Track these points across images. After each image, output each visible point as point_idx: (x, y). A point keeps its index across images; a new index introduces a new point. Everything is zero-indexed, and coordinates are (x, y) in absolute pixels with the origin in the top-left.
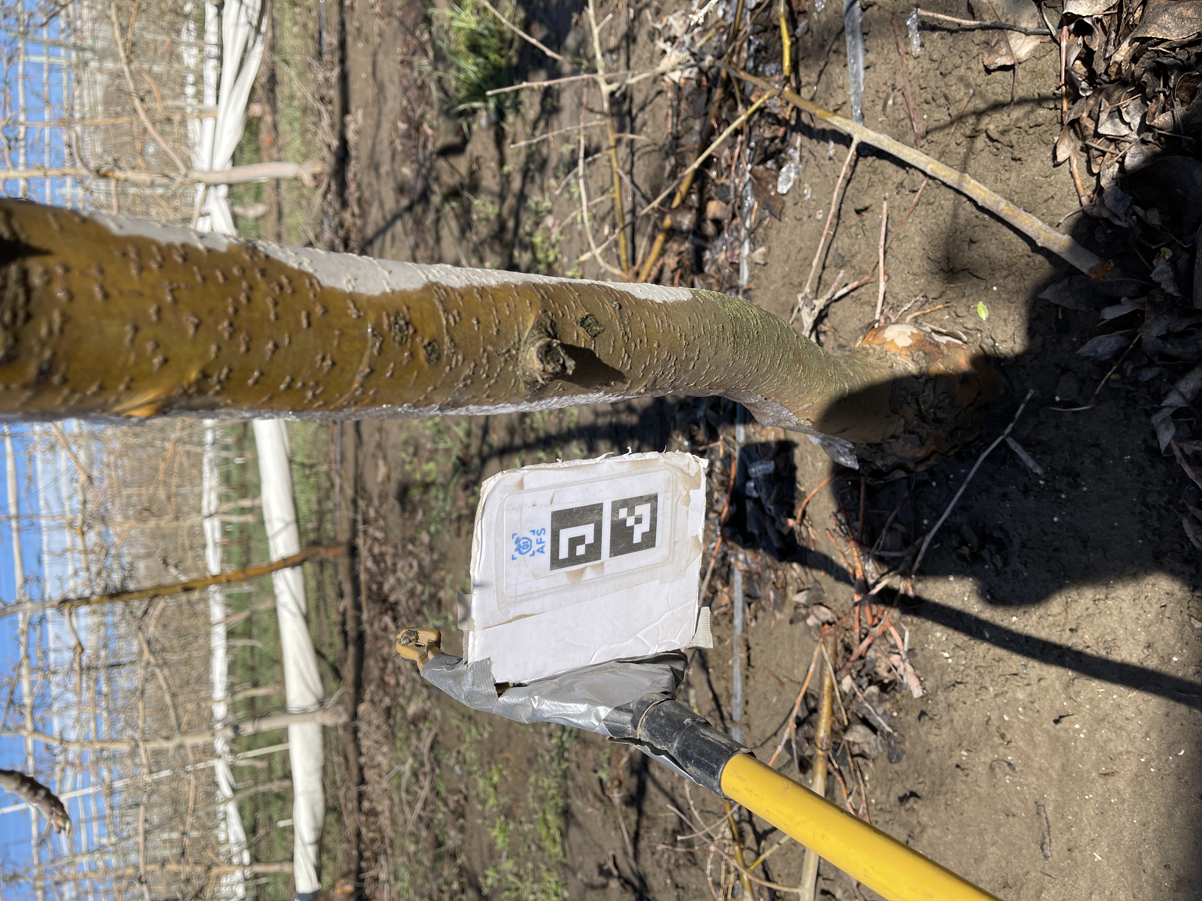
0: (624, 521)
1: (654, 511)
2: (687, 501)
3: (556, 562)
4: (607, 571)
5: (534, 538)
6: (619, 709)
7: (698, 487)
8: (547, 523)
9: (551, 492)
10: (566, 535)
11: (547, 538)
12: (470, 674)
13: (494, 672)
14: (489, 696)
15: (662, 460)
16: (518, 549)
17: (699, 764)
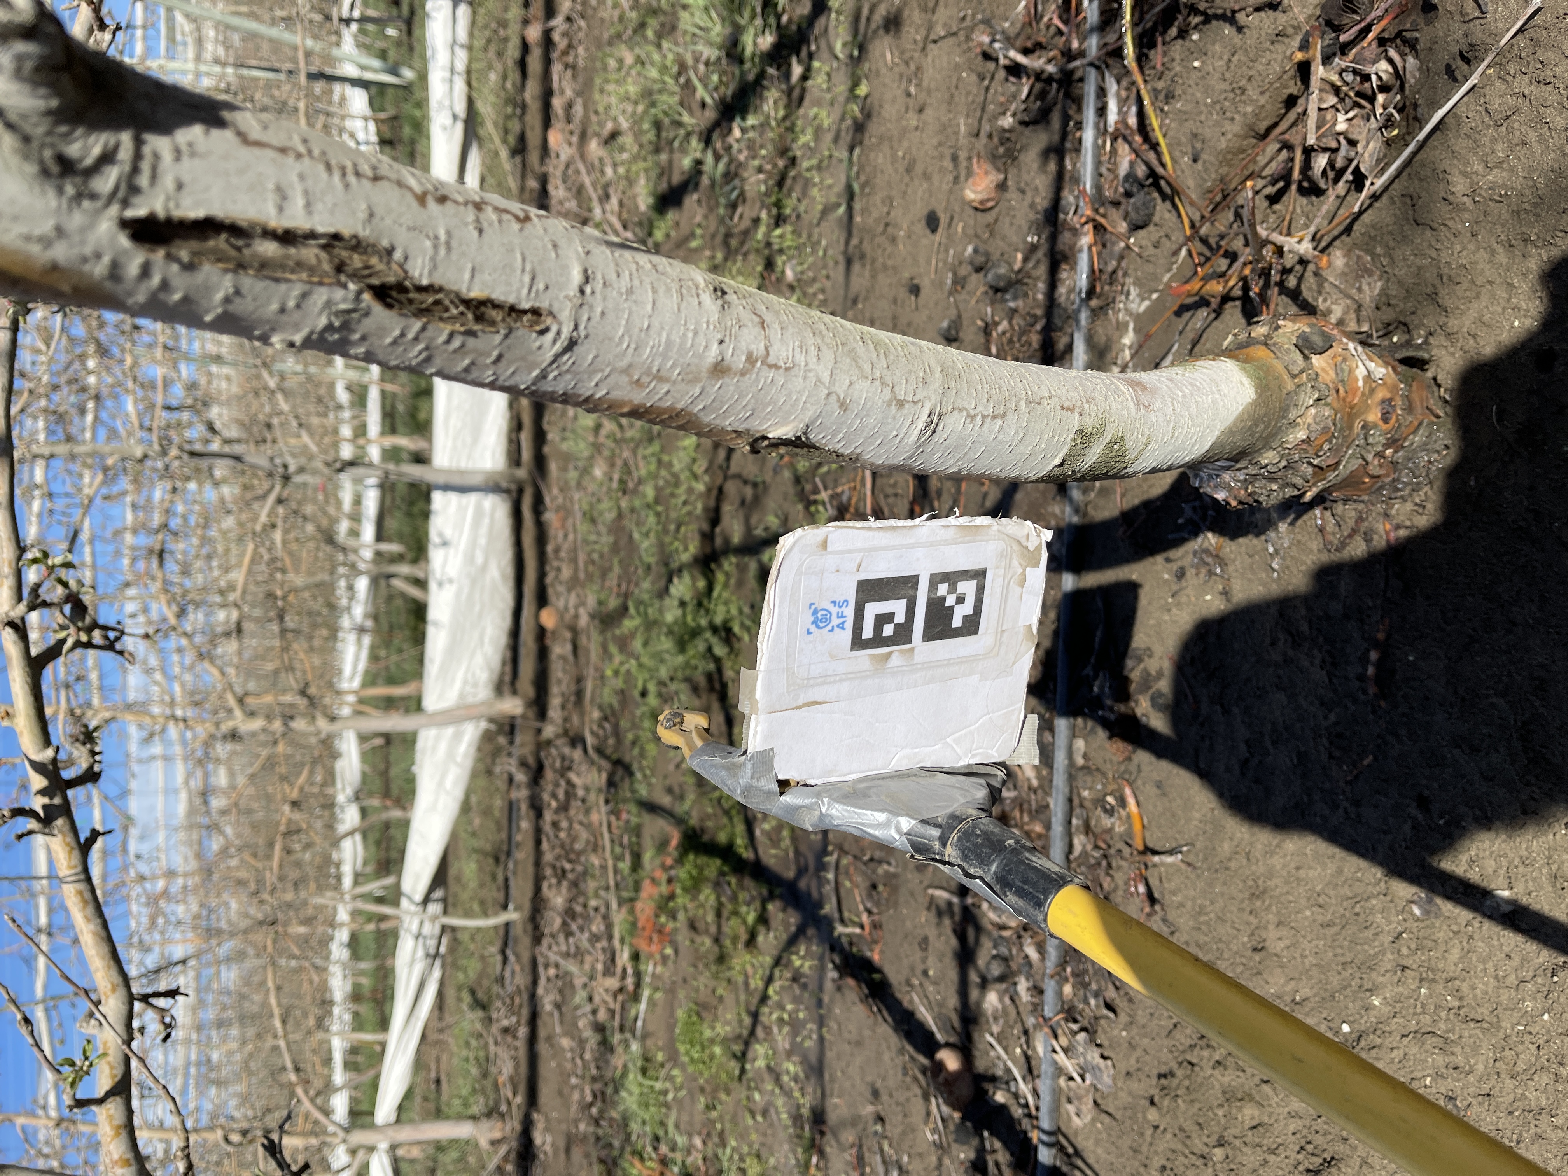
0: (944, 599)
1: (980, 590)
2: (1022, 582)
3: (858, 642)
4: (918, 658)
5: (834, 610)
6: (925, 822)
7: (1037, 565)
8: (851, 594)
9: (858, 557)
10: (872, 609)
11: (850, 612)
12: (749, 766)
13: (777, 765)
14: (770, 793)
15: (996, 528)
16: (815, 622)
17: (1021, 893)
